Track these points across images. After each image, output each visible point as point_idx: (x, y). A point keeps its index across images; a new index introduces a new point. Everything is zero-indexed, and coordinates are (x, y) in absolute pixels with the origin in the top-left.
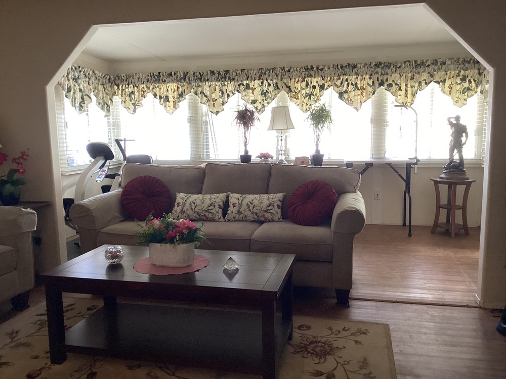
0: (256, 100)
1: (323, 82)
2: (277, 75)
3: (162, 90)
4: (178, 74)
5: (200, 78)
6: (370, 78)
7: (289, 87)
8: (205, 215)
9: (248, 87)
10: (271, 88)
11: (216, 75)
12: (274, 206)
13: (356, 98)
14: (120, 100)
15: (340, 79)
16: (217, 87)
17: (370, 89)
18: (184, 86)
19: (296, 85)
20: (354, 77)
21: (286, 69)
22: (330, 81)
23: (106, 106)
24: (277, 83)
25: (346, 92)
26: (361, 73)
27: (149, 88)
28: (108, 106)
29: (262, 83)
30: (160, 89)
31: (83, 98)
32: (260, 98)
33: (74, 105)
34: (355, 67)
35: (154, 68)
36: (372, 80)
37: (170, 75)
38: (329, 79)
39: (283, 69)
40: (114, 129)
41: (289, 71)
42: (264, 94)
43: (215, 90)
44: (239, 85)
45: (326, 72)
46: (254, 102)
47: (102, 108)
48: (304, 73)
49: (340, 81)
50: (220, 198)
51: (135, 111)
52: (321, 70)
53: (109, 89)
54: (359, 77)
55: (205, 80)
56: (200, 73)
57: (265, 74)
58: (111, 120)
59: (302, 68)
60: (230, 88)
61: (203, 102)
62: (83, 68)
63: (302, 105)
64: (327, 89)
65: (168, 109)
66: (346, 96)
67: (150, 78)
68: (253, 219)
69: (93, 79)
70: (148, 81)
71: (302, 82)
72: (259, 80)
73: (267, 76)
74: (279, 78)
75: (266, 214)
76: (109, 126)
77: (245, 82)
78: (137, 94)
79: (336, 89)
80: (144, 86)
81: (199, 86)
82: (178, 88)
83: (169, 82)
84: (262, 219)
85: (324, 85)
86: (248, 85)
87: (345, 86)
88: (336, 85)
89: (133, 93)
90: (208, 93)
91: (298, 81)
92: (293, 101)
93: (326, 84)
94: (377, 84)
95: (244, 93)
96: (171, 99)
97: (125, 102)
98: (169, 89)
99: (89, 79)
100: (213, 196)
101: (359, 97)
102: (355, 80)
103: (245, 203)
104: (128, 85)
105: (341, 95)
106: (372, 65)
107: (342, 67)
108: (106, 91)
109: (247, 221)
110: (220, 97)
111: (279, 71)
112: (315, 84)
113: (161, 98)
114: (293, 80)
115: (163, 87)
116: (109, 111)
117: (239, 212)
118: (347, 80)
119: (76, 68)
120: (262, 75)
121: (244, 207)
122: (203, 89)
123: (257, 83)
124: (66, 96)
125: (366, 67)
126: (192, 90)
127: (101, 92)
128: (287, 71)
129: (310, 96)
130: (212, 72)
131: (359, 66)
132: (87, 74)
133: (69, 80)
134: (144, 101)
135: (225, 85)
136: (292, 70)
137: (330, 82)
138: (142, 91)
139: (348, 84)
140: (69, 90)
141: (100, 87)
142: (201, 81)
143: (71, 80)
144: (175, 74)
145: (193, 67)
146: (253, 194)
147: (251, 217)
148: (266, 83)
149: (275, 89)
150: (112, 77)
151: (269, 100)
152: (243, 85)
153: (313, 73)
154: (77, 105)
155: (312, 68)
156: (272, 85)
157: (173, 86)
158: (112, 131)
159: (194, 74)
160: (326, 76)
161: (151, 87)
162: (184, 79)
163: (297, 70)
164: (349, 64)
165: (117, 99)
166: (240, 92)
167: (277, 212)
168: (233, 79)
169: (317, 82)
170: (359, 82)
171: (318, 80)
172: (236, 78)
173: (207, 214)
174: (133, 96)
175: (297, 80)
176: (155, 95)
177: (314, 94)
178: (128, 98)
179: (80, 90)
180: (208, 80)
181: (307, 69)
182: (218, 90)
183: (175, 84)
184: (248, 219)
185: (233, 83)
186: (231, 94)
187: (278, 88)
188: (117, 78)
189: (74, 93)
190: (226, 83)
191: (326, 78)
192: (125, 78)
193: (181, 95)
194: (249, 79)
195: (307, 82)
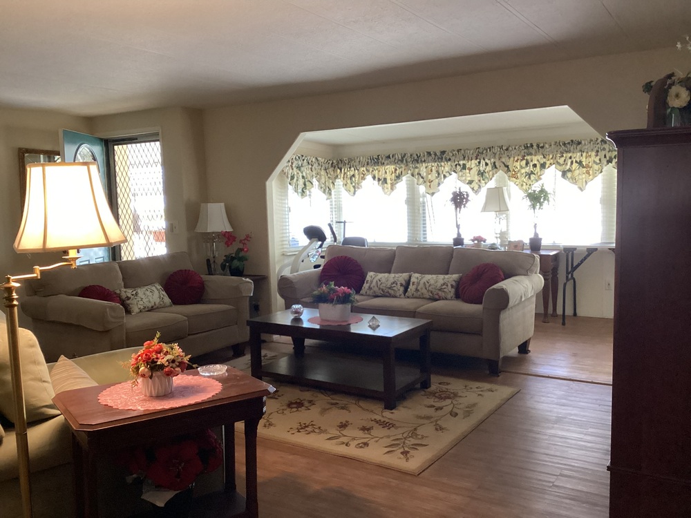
0: (473, 181)
1: (544, 160)
2: (495, 154)
3: (380, 173)
4: (396, 156)
5: (417, 159)
6: (597, 155)
7: (507, 167)
8: (388, 292)
9: (464, 167)
10: (489, 168)
11: (433, 156)
12: (447, 286)
13: (580, 177)
14: (342, 183)
15: (563, 156)
16: (433, 168)
17: (596, 167)
18: (401, 167)
19: (515, 164)
20: (579, 154)
21: (504, 148)
22: (552, 158)
23: (328, 189)
24: (494, 163)
25: (569, 170)
26: (586, 150)
27: (368, 171)
28: (330, 189)
29: (479, 163)
30: (379, 171)
31: (305, 184)
32: (476, 178)
33: (296, 191)
34: (579, 143)
35: (374, 151)
36: (598, 157)
37: (389, 157)
38: (551, 156)
39: (501, 147)
40: (335, 211)
41: (507, 149)
42: (481, 174)
43: (431, 171)
44: (456, 165)
45: (548, 150)
46: (470, 182)
47: (324, 192)
48: (523, 152)
49: (563, 159)
50: (402, 277)
51: (354, 194)
52: (542, 147)
53: (332, 173)
54: (584, 154)
55: (422, 162)
56: (417, 155)
57: (482, 153)
58: (334, 203)
59: (521, 146)
60: (447, 169)
61: (420, 183)
62: (306, 157)
63: (522, 185)
64: (549, 167)
65: (386, 190)
66: (569, 175)
67: (370, 161)
68: (428, 297)
69: (315, 165)
70: (368, 164)
71: (522, 160)
72: (476, 159)
73: (484, 156)
74: (497, 156)
75: (440, 293)
76: (331, 208)
77: (461, 163)
78: (357, 176)
79: (558, 167)
80: (365, 169)
81: (416, 168)
82: (396, 170)
83: (388, 164)
84: (437, 297)
85: (545, 163)
86: (464, 165)
87: (569, 164)
88: (558, 163)
89: (353, 176)
90: (425, 174)
91: (518, 159)
92: (512, 181)
93: (548, 163)
94: (604, 161)
95: (460, 174)
96: (389, 181)
97: (346, 185)
98: (387, 171)
99: (312, 166)
100: (397, 275)
101: (584, 176)
102: (579, 158)
103: (422, 282)
104: (350, 168)
105: (564, 174)
106: (599, 141)
107: (564, 144)
108: (329, 175)
109: (423, 298)
110: (437, 178)
111: (496, 150)
112: (536, 162)
113: (379, 180)
114: (512, 159)
115: (382, 169)
116: (330, 194)
117: (417, 290)
118: (570, 158)
119: (299, 158)
120: (479, 154)
121: (421, 285)
122: (420, 171)
123: (474, 162)
124: (290, 184)
125: (592, 143)
126: (409, 172)
127: (323, 177)
128: (506, 150)
129: (529, 175)
130: (429, 154)
131: (583, 142)
132: (310, 162)
133: (292, 169)
134: (364, 183)
135: (441, 166)
136: (510, 148)
137: (552, 161)
138: (362, 174)
139: (572, 163)
140: (292, 178)
141: (323, 172)
142: (418, 163)
143: (295, 169)
144: (393, 156)
145: (411, 148)
146: (431, 274)
147: (427, 295)
148: (483, 162)
149: (492, 169)
150: (335, 162)
151: (487, 181)
152: (459, 165)
153: (533, 152)
154: (300, 190)
155: (532, 146)
156: (489, 164)
157: (391, 168)
158: (334, 213)
159: (411, 155)
160: (547, 153)
161: (371, 169)
162: (402, 161)
163: (515, 148)
164: (572, 141)
165: (339, 182)
166: (456, 173)
167: (451, 292)
168: (450, 160)
169: (538, 160)
170: (584, 159)
171: (539, 159)
172: (453, 158)
173: (390, 291)
174: (354, 179)
175: (516, 159)
176: (374, 178)
177: (536, 172)
178: (349, 181)
179: (303, 177)
180: (424, 161)
181: (526, 147)
182: (434, 171)
183: (393, 167)
184: (424, 296)
185: (449, 163)
186: (447, 174)
187: (496, 168)
188: (340, 162)
189: (297, 180)
190: (443, 164)
191: (547, 157)
192: (347, 162)
193: (398, 177)
194: (466, 158)
195: (527, 160)
